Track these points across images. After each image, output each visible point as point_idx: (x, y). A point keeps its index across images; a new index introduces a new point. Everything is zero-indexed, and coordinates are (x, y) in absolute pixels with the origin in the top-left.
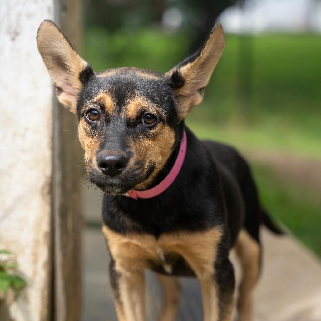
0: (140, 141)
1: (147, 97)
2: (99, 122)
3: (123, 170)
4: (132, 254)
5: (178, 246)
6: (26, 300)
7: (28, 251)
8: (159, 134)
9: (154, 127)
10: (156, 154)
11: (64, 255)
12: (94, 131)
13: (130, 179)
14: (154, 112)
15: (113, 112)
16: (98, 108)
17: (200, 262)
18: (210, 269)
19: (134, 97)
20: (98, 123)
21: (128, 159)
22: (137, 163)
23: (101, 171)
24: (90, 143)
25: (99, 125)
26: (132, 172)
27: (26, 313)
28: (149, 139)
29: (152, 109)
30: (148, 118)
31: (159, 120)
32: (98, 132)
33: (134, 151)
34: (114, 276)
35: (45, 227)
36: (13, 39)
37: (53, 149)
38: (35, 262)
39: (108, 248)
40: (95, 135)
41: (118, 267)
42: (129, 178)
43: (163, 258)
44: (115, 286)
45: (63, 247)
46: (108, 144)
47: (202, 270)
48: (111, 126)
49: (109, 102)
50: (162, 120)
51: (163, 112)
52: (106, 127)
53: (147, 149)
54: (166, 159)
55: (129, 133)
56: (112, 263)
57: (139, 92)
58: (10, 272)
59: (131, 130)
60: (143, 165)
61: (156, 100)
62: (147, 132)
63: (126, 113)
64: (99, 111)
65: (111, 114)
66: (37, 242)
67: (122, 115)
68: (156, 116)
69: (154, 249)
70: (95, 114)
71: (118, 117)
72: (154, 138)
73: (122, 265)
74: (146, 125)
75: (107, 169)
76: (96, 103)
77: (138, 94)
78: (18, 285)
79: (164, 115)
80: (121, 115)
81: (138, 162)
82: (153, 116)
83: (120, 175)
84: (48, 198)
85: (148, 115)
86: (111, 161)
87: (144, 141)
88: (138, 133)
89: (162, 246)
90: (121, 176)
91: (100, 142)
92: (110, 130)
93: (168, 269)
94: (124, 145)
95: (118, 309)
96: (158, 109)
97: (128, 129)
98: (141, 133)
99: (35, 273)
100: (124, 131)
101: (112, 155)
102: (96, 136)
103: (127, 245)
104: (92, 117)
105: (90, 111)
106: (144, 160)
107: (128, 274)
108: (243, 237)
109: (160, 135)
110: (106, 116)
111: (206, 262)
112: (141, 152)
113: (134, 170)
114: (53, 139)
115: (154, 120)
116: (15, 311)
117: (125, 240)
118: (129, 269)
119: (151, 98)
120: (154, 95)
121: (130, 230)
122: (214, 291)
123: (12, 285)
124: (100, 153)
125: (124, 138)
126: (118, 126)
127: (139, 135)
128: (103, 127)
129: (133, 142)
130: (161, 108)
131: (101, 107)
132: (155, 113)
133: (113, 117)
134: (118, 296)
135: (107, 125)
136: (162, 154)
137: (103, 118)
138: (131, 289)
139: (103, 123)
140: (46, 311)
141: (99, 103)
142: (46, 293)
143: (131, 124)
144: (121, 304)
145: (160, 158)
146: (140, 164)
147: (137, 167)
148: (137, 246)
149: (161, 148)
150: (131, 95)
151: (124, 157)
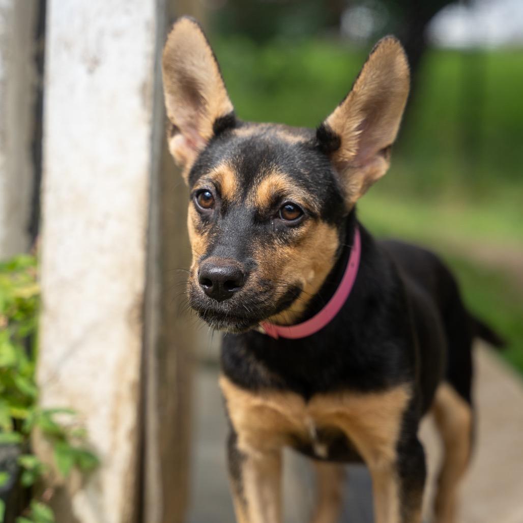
0: (273, 248)
1: (290, 176)
2: (213, 211)
3: (236, 291)
4: (266, 424)
5: (340, 415)
6: (99, 488)
7: (104, 411)
8: (308, 236)
9: (298, 225)
10: (303, 269)
11: (162, 419)
12: (205, 225)
13: (248, 307)
14: (299, 202)
15: (234, 196)
16: (212, 189)
17: (374, 442)
18: (390, 453)
19: (270, 173)
20: (211, 212)
21: (248, 274)
22: (263, 282)
23: (203, 292)
24: (198, 243)
25: (212, 216)
26: (253, 297)
27: (99, 510)
28: (289, 246)
29: (297, 196)
30: (289, 210)
31: (306, 215)
32: (210, 227)
33: (258, 261)
34: (235, 459)
35: (132, 373)
36: (91, 71)
37: (147, 248)
38: (114, 428)
39: (227, 413)
40: (206, 231)
41: (242, 445)
42: (246, 305)
43: (313, 433)
44: (236, 473)
45: (161, 405)
46: (218, 249)
47: (377, 454)
48: (229, 220)
49: (230, 182)
50: (313, 216)
51: (314, 202)
52: (221, 221)
53: (284, 262)
54: (323, 277)
55: (256, 233)
56: (233, 438)
57: (279, 167)
58: (75, 444)
59: (260, 228)
60: (272, 288)
61: (306, 180)
62: (287, 234)
63: (253, 199)
64: (214, 193)
65: (231, 201)
66: (118, 397)
67: (248, 203)
68: (300, 207)
69: (300, 417)
70: (207, 199)
71: (241, 205)
72: (298, 243)
73: (249, 440)
74: (284, 221)
75: (211, 288)
76: (210, 180)
77: (276, 170)
78: (86, 463)
79: (316, 207)
80: (246, 203)
81: (265, 281)
82: (297, 207)
83: (231, 300)
84: (137, 328)
85: (290, 205)
86: (217, 275)
87: (281, 249)
88: (272, 235)
89: (314, 415)
90: (233, 302)
91: (208, 244)
92: (227, 225)
93: (321, 450)
94: (244, 252)
95: (239, 511)
96: (307, 196)
97: (256, 226)
98: (277, 236)
99: (114, 446)
100: (247, 229)
101: (221, 267)
102: (206, 234)
103: (260, 409)
104: (203, 202)
105: (202, 192)
106: (276, 280)
107: (257, 456)
108: (445, 395)
109: (309, 238)
110: (224, 203)
111: (383, 442)
112: (272, 266)
113: (256, 294)
114: (148, 232)
115: (298, 213)
116: (81, 505)
117: (257, 401)
118: (260, 448)
119: (297, 177)
120: (302, 170)
121: (265, 386)
122: (393, 489)
123: (78, 464)
124: (204, 262)
125: (246, 240)
126: (240, 219)
127: (274, 239)
128: (217, 220)
129: (260, 248)
130: (313, 194)
131: (217, 189)
132: (301, 202)
133: (234, 205)
134: (240, 491)
135: (223, 218)
136: (315, 267)
137: (218, 206)
138: (261, 480)
139: (218, 214)
140: (129, 509)
141: (214, 182)
142: (131, 478)
143: (259, 218)
144: (245, 503)
145: (311, 275)
146: (268, 284)
147: (261, 289)
148: (275, 412)
149: (313, 258)
150: (265, 171)
151: (241, 271)
